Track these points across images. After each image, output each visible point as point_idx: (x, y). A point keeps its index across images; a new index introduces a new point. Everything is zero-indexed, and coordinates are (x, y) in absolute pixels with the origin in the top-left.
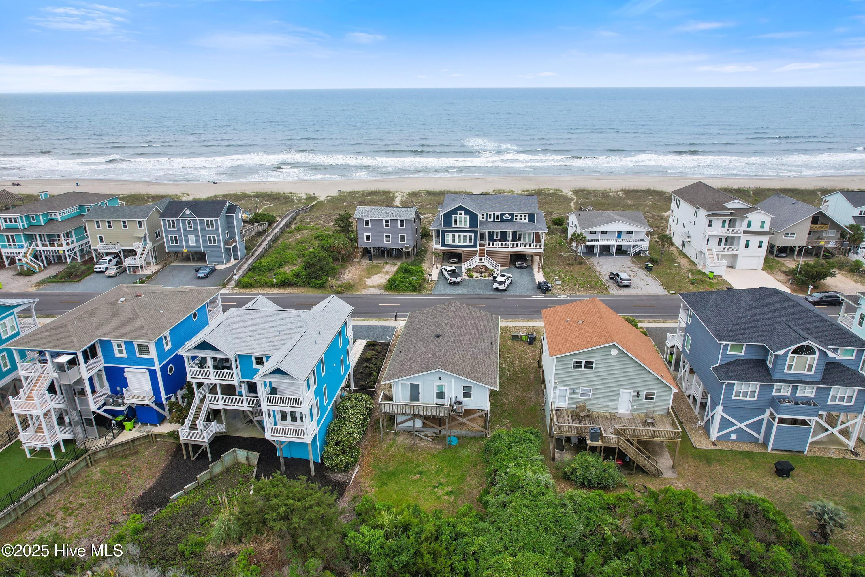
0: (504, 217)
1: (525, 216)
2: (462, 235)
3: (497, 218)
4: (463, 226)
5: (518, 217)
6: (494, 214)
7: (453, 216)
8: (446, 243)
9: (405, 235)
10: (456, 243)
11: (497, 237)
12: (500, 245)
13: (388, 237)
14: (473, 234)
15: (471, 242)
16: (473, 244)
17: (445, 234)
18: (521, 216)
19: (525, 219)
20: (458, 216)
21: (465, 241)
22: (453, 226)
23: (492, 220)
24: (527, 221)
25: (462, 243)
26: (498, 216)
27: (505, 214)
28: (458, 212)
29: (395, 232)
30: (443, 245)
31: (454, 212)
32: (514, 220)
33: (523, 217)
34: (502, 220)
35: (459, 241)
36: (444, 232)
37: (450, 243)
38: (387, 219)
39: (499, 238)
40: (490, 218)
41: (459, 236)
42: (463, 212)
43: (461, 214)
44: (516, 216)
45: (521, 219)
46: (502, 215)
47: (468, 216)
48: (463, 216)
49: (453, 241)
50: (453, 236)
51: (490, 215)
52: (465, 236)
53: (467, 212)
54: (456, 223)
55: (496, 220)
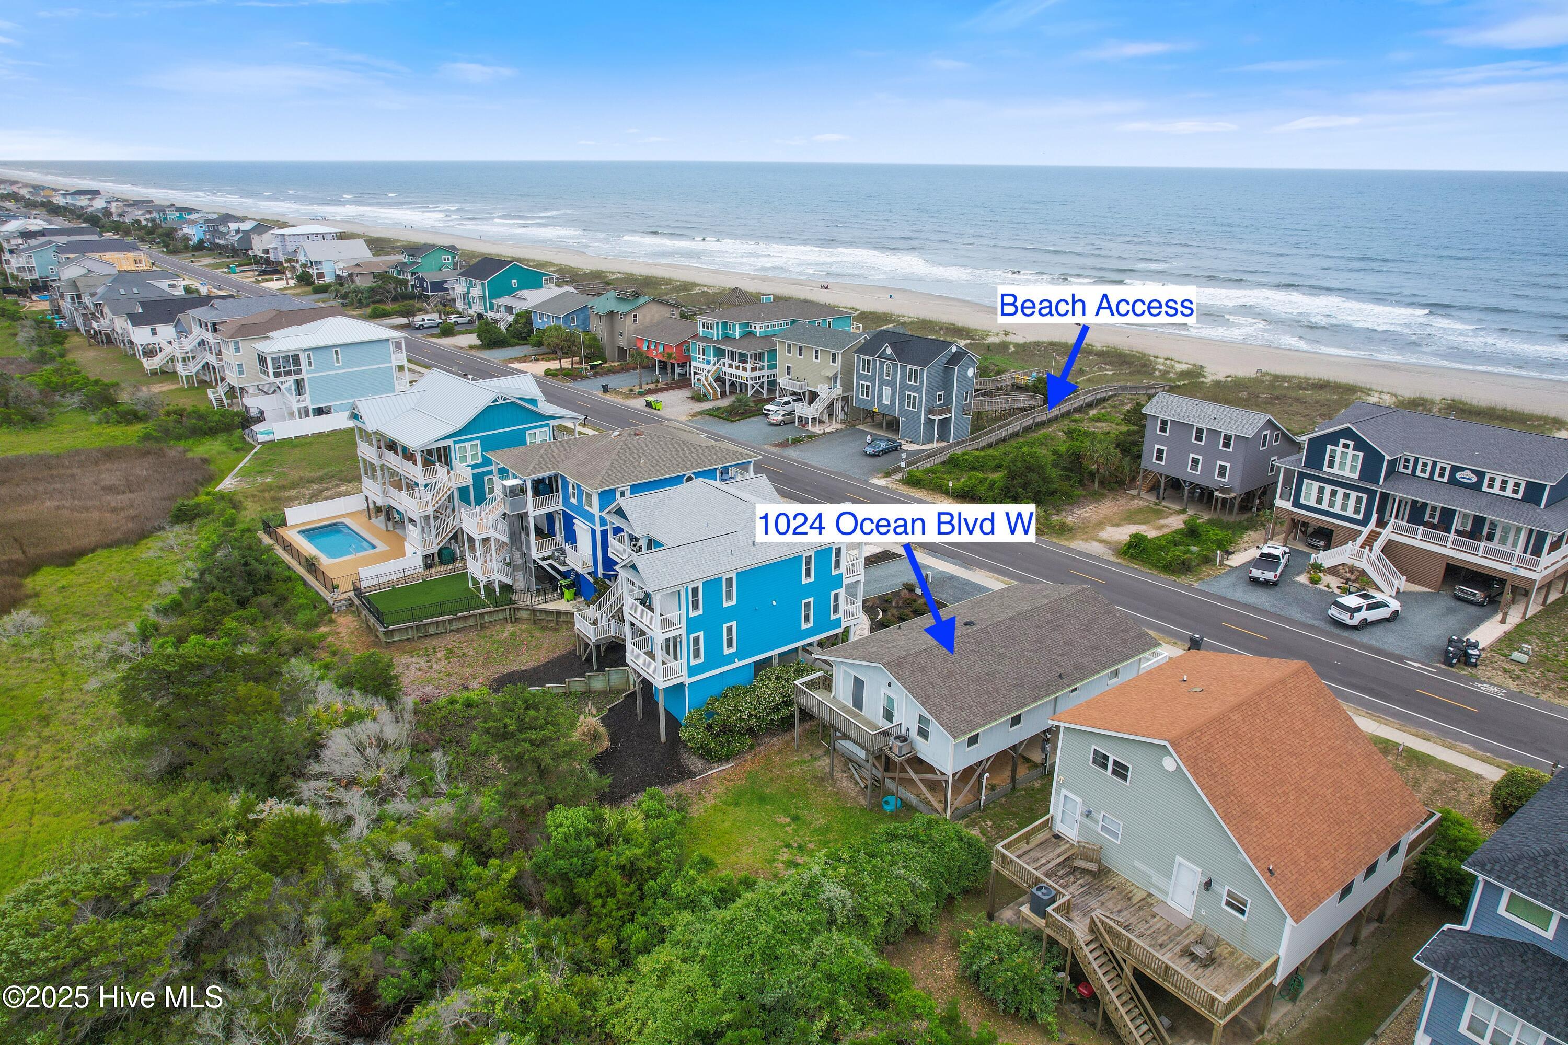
0: (1458, 475)
1: (1517, 485)
2: (1341, 492)
3: (1441, 475)
4: (1346, 473)
5: (1497, 484)
6: (1435, 463)
7: (1329, 447)
8: (1302, 501)
9: (1228, 465)
10: (1324, 506)
11: (1432, 516)
12: (1424, 534)
13: (1195, 461)
14: (1365, 496)
15: (1357, 511)
16: (1360, 517)
17: (1306, 481)
18: (1504, 482)
19: (1515, 491)
20: (1340, 449)
21: (1344, 507)
22: (1326, 469)
23: (1427, 475)
24: (1519, 496)
25: (1337, 510)
26: (1443, 469)
27: (1463, 469)
28: (1342, 441)
29: (1211, 454)
30: (1296, 504)
31: (1333, 438)
32: (1485, 488)
33: (1510, 486)
34: (1453, 481)
35: (1331, 504)
36: (1302, 476)
37: (1312, 503)
38: (1200, 426)
39: (1436, 521)
40: (1423, 471)
41: (1334, 493)
42: (1351, 443)
43: (1346, 446)
44: (1492, 480)
45: (1503, 489)
46: (1455, 469)
47: (1361, 454)
48: (1350, 452)
49: (1319, 501)
50: (1321, 490)
51: (1425, 465)
52: (1346, 496)
53: (1360, 445)
54: (1331, 465)
55: (1436, 477)
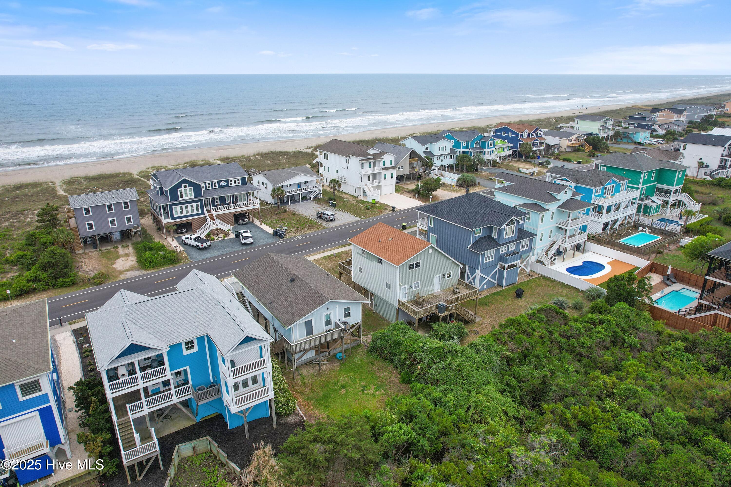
0: (221, 184)
1: (238, 180)
2: (189, 205)
3: (215, 186)
4: (189, 197)
5: (233, 182)
6: (212, 182)
7: (179, 190)
8: (175, 216)
9: (131, 216)
10: (185, 214)
11: (217, 202)
13: (113, 222)
14: (199, 203)
15: (198, 210)
16: (200, 212)
17: (173, 207)
18: (235, 181)
19: (239, 183)
20: (183, 189)
21: (193, 211)
22: (180, 199)
23: (211, 188)
24: (240, 184)
25: (190, 213)
26: (215, 183)
27: (221, 181)
28: (183, 185)
29: (120, 215)
30: (173, 218)
31: (179, 185)
32: (230, 185)
33: (237, 182)
34: (220, 187)
35: (187, 212)
36: (171, 206)
37: (179, 215)
38: (109, 203)
39: (219, 203)
40: (209, 187)
41: (187, 207)
42: (187, 185)
43: (185, 187)
44: (231, 181)
45: (235, 183)
46: (219, 182)
47: (192, 188)
48: (188, 188)
49: (182, 212)
50: (181, 208)
51: (209, 184)
52: (192, 206)
53: (191, 184)
54: (182, 196)
55: (214, 187)
